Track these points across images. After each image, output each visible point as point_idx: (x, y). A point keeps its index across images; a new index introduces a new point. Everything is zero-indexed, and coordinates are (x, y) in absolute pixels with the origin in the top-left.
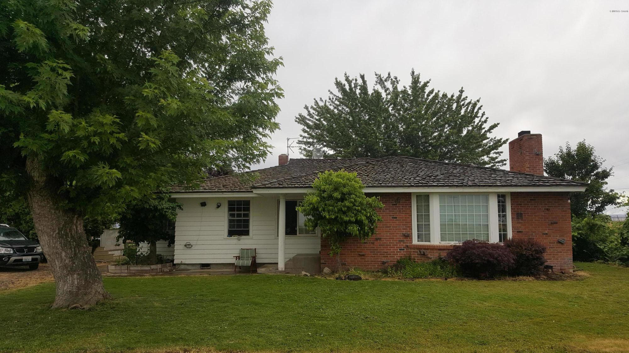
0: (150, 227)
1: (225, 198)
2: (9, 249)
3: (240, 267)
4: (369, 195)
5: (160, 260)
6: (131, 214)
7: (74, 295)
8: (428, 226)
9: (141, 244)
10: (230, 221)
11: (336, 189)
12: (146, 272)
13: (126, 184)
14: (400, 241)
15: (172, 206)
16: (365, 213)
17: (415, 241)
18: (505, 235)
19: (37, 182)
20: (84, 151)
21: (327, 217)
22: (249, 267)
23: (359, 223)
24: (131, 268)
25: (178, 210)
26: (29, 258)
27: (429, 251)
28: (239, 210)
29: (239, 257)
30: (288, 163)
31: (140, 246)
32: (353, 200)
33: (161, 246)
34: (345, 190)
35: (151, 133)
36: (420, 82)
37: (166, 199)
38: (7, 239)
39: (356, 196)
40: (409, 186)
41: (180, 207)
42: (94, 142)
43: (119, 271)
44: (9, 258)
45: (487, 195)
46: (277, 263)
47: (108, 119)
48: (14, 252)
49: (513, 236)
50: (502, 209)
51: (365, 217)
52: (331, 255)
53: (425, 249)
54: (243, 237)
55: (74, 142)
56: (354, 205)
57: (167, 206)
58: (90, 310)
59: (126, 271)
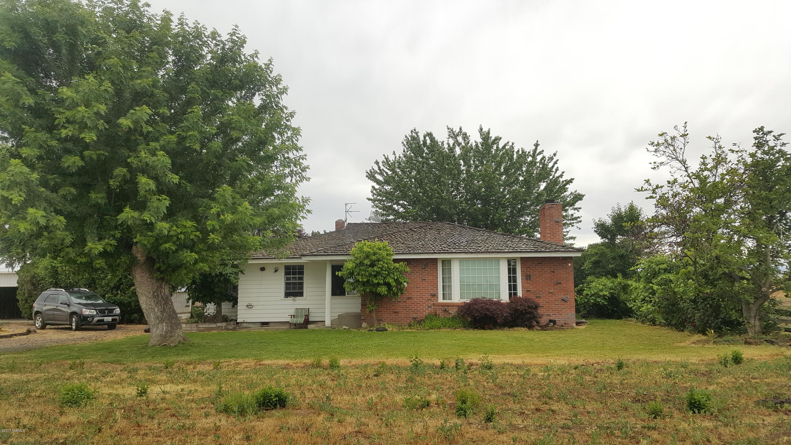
0: (216, 290)
1: (281, 263)
2: (93, 311)
3: (295, 324)
4: (396, 261)
5: (225, 319)
6: (200, 279)
7: (164, 337)
8: (450, 286)
9: (209, 305)
10: (287, 284)
11: (367, 257)
12: (213, 329)
13: (200, 262)
14: (428, 300)
15: (235, 271)
16: (392, 276)
17: (440, 300)
18: (515, 294)
19: (140, 260)
20: (174, 243)
21: (360, 280)
22: (302, 324)
23: (388, 285)
24: (200, 326)
25: (240, 274)
26: (110, 319)
27: (450, 307)
28: (294, 273)
29: (294, 315)
30: (344, 228)
31: (207, 307)
32: (381, 266)
33: (226, 307)
34: (374, 258)
35: (215, 233)
36: (491, 137)
37: (230, 265)
38: (89, 302)
39: (384, 262)
40: (432, 253)
41: (242, 272)
42: (181, 238)
43: (189, 329)
44: (93, 319)
45: (498, 259)
46: (324, 321)
47: (189, 224)
48: (97, 313)
49: (522, 295)
50: (512, 271)
51: (393, 280)
52: (368, 312)
53: (447, 306)
54: (298, 298)
55: (168, 238)
56: (382, 270)
57: (231, 271)
58: (175, 346)
59: (196, 329)
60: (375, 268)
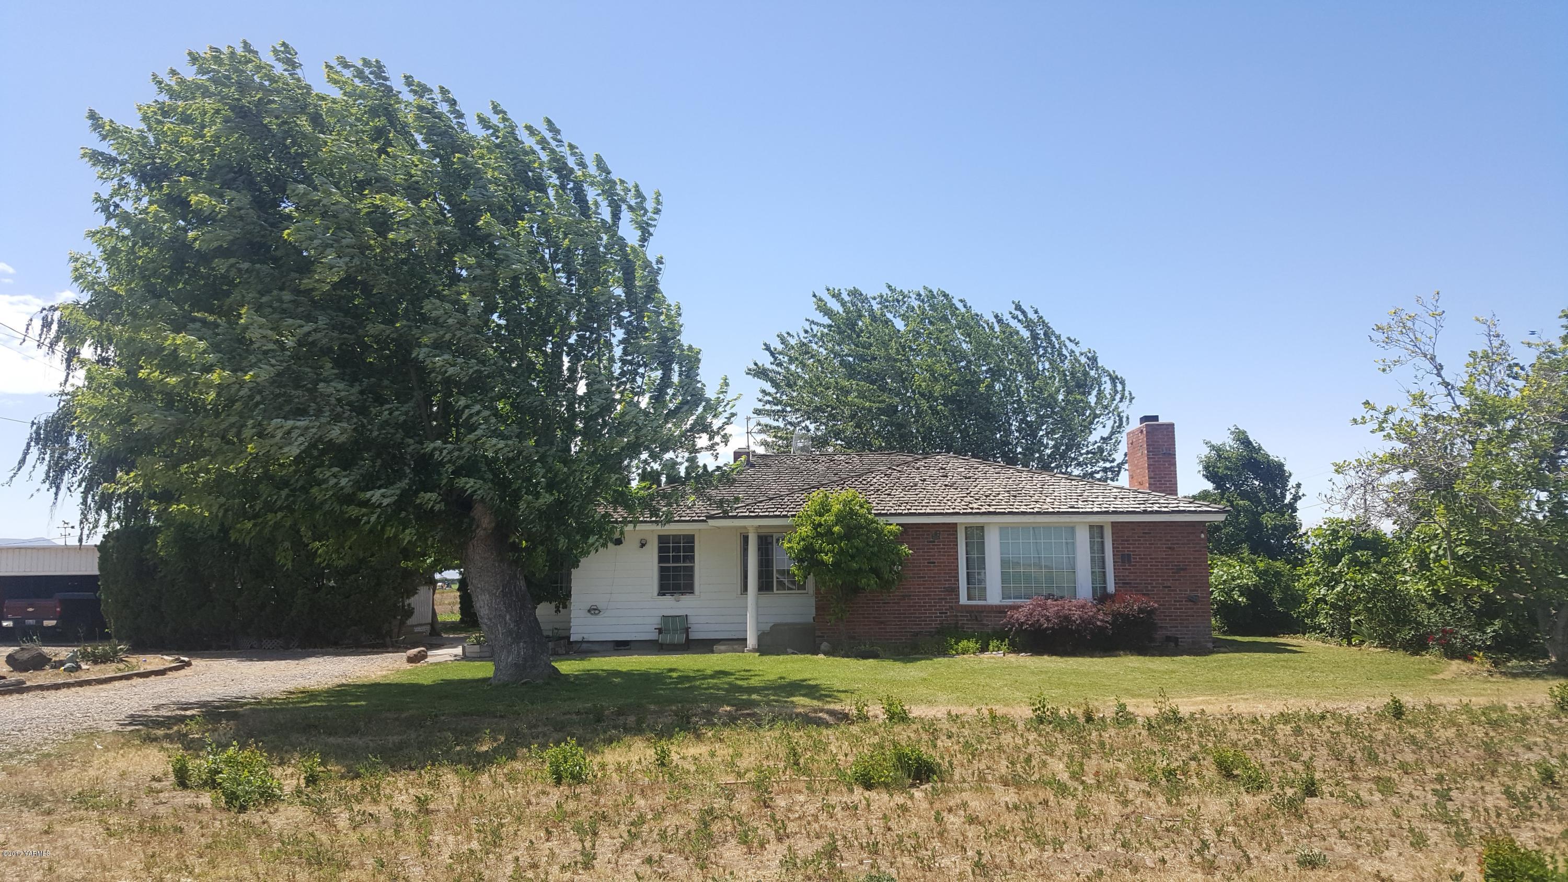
1: (654, 532)
7: (521, 668)
8: (982, 575)
10: (662, 570)
11: (838, 521)
14: (941, 600)
17: (964, 600)
18: (1103, 589)
19: (485, 529)
27: (983, 614)
28: (677, 550)
34: (853, 523)
45: (1072, 526)
46: (745, 639)
49: (1116, 591)
50: (1096, 547)
52: (831, 622)
53: (978, 612)
54: (681, 597)
58: (545, 684)
60: (857, 542)
